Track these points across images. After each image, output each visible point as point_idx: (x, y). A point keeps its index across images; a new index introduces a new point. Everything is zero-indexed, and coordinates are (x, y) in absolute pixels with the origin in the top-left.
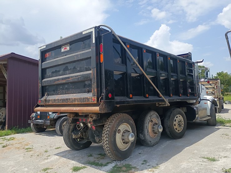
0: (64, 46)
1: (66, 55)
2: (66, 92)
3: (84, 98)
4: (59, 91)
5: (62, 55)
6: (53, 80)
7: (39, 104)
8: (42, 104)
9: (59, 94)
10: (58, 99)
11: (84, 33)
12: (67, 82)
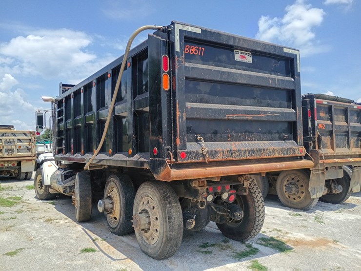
0: (240, 51)
1: (244, 70)
2: (245, 136)
3: (288, 149)
4: (229, 133)
5: (237, 66)
6: (221, 109)
7: (180, 161)
8: (193, 161)
9: (229, 139)
10: (238, 151)
11: (285, 50)
12: (255, 119)
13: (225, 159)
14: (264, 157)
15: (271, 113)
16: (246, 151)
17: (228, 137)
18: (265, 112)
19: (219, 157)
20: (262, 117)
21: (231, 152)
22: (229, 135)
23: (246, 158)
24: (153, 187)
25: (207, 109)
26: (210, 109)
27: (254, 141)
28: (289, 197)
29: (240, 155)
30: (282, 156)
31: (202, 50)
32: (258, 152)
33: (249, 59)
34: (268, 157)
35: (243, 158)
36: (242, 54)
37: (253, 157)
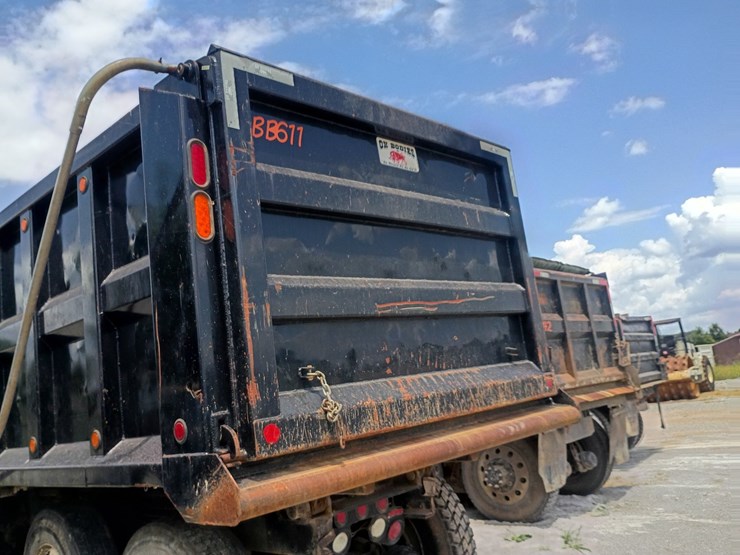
0: (389, 142)
1: (405, 188)
2: (424, 360)
3: (523, 381)
4: (386, 354)
6: (362, 290)
7: (262, 454)
8: (302, 447)
9: (389, 371)
10: (417, 400)
11: (484, 146)
12: (445, 311)
13: (385, 429)
14: (476, 411)
15: (478, 294)
16: (434, 398)
17: (385, 366)
18: (463, 294)
19: (371, 426)
20: (457, 305)
21: (400, 406)
22: (388, 361)
23: (436, 419)
24: (172, 540)
25: (328, 289)
26: (335, 289)
27: (447, 369)
28: (494, 495)
29: (421, 411)
30: (515, 401)
31: (297, 133)
32: (461, 398)
33: (411, 162)
34: (486, 408)
35: (432, 419)
36: (395, 150)
37: (452, 414)
